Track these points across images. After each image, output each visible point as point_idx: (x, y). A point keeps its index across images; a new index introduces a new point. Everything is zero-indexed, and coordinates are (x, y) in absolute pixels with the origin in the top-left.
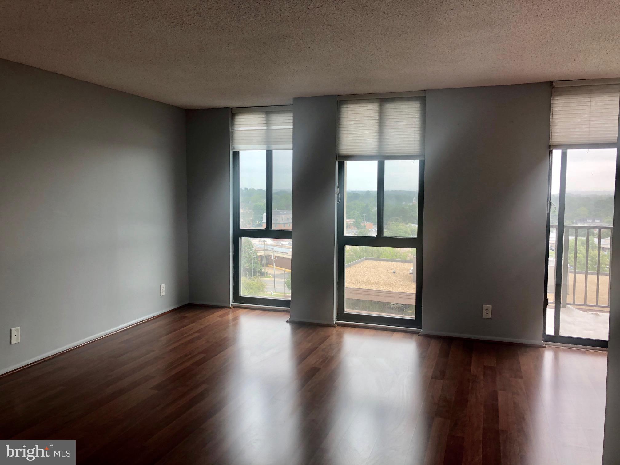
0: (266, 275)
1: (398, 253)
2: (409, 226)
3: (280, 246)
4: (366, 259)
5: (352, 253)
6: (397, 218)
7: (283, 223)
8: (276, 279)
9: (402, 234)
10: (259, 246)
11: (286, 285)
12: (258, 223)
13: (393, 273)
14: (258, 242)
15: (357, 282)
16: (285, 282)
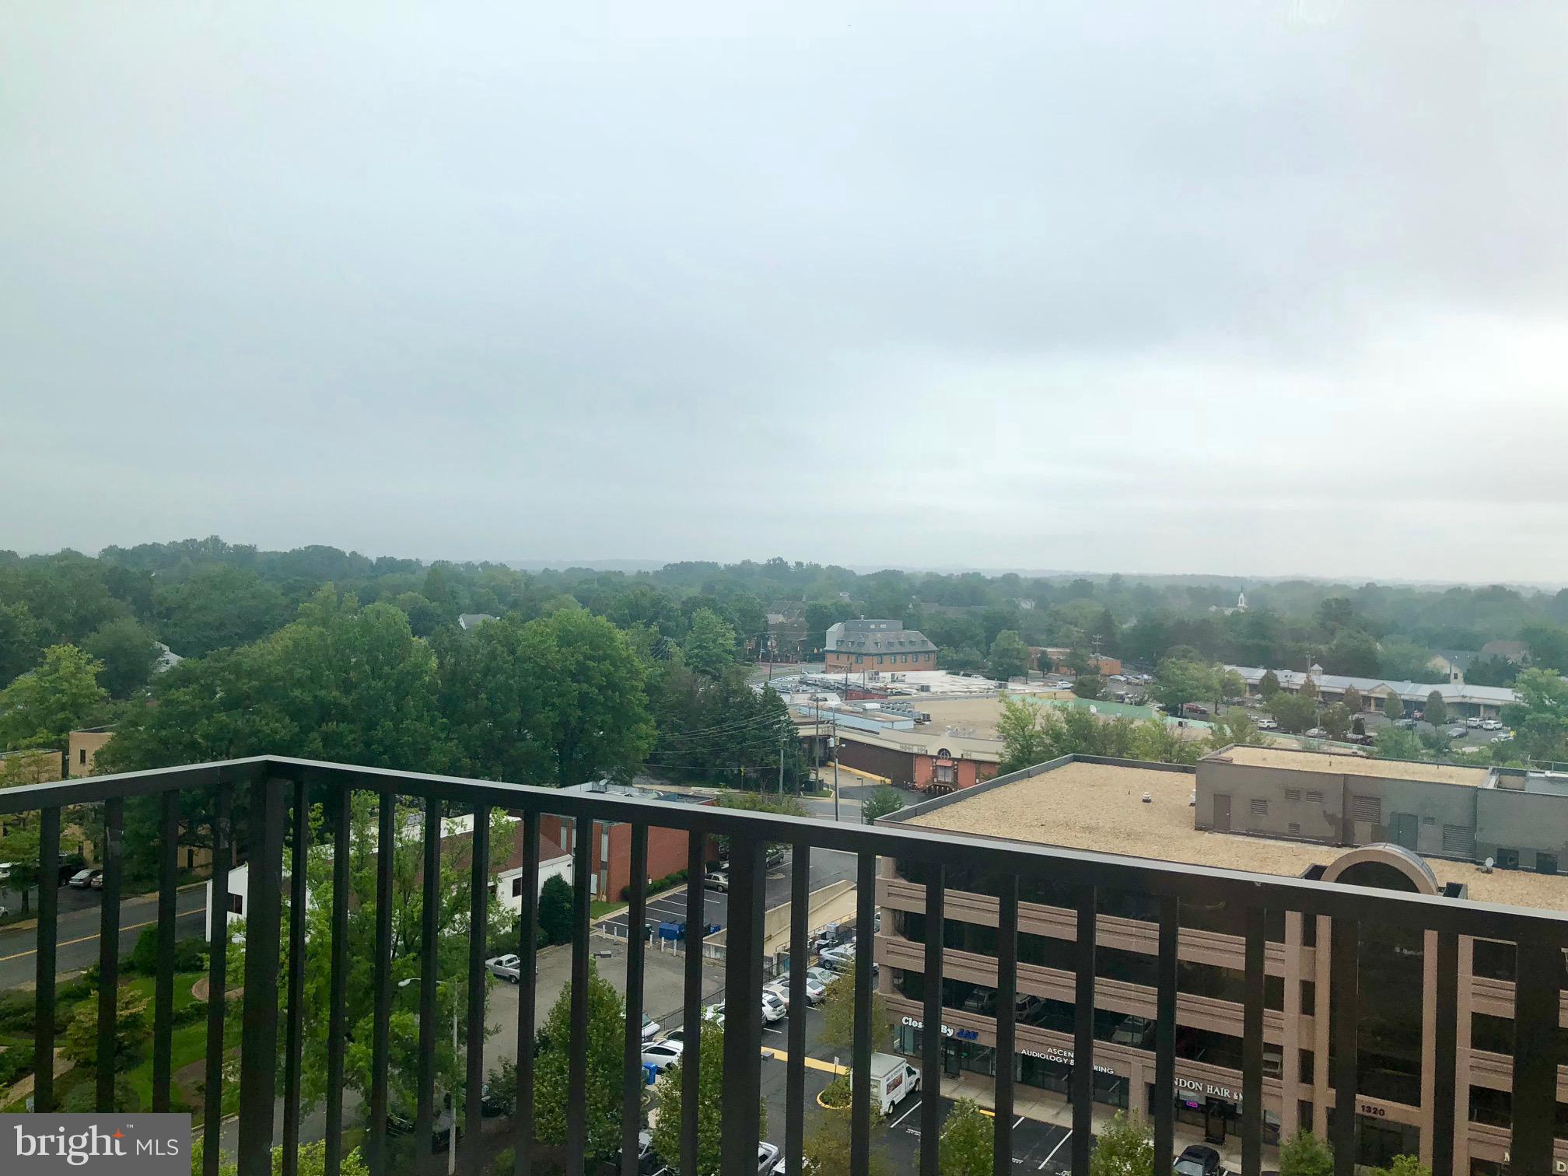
0: (821, 789)
1: (1176, 743)
2: (1218, 671)
3: (859, 713)
4: (1076, 759)
5: (1048, 741)
6: (1185, 646)
7: (876, 655)
8: (841, 801)
9: (1196, 691)
10: (805, 711)
11: (864, 818)
12: (816, 651)
13: (1145, 801)
14: (806, 701)
15: (1036, 823)
16: (863, 809)
